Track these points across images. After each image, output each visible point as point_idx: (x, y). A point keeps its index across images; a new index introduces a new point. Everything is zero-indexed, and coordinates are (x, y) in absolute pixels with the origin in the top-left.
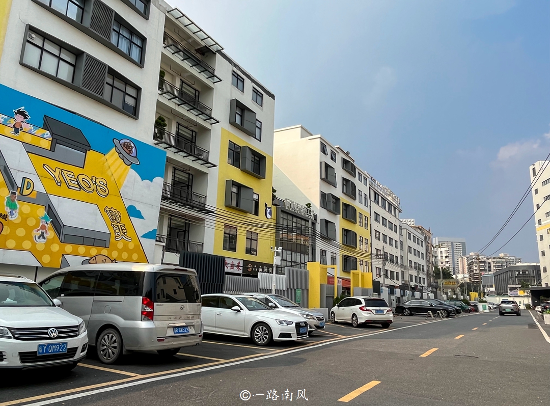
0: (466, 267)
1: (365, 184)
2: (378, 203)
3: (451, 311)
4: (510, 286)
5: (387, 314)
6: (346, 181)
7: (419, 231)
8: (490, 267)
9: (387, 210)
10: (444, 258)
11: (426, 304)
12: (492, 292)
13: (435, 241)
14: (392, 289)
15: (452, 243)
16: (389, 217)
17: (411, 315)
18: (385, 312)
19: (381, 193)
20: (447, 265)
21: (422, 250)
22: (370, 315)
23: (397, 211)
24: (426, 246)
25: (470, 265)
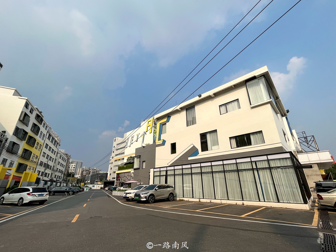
0: (80, 172)
1: (46, 129)
2: (49, 140)
3: (75, 192)
4: (96, 180)
5: (45, 196)
6: (35, 125)
7: (66, 155)
8: (90, 173)
9: (53, 144)
10: (73, 168)
11: (64, 189)
12: (89, 183)
13: (71, 161)
14: (46, 182)
15: (77, 162)
16: (53, 147)
17: (54, 195)
18: (44, 195)
19: (53, 135)
20: (73, 171)
21: (65, 164)
22: (34, 198)
23: (58, 145)
24: (67, 162)
25: (82, 172)
